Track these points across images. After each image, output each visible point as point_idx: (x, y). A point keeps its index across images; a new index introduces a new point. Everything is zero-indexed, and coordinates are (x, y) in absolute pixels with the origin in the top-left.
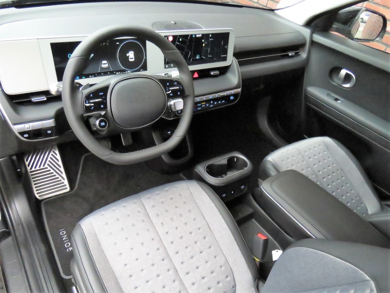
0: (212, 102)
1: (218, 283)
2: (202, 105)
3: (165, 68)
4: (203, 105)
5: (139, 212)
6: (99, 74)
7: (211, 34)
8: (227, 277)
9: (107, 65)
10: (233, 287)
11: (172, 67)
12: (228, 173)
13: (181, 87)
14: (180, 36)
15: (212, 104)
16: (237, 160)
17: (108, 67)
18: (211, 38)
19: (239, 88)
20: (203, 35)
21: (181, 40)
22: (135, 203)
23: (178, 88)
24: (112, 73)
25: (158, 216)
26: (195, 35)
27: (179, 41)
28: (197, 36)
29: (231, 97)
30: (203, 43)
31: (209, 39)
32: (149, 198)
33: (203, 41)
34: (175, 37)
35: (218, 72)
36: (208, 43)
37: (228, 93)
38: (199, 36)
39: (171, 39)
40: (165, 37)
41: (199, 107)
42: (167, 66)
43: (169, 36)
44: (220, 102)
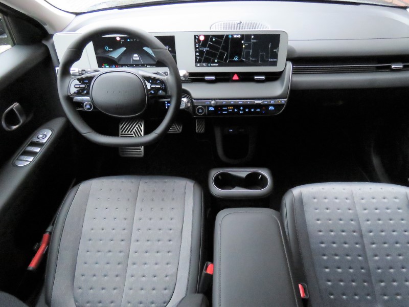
0: (241, 108)
1: (154, 289)
2: (228, 109)
3: (197, 66)
4: (230, 109)
5: (130, 191)
6: (132, 66)
7: (253, 35)
8: (165, 289)
9: (138, 59)
10: (165, 303)
11: (204, 66)
12: (236, 188)
13: (164, 87)
14: (212, 35)
15: (242, 110)
16: (261, 177)
17: (139, 61)
18: (253, 39)
19: (285, 98)
20: (242, 36)
21: (214, 40)
22: (132, 182)
23: (159, 86)
24: (143, 65)
25: (143, 201)
26: (232, 35)
27: (211, 41)
28: (235, 36)
30: (242, 44)
31: (250, 41)
32: (146, 182)
33: (243, 42)
34: (207, 37)
35: (263, 77)
36: (249, 45)
37: (266, 102)
38: (238, 37)
39: (202, 38)
40: (195, 36)
41: (225, 110)
42: (199, 65)
43: (200, 35)
44: (252, 110)
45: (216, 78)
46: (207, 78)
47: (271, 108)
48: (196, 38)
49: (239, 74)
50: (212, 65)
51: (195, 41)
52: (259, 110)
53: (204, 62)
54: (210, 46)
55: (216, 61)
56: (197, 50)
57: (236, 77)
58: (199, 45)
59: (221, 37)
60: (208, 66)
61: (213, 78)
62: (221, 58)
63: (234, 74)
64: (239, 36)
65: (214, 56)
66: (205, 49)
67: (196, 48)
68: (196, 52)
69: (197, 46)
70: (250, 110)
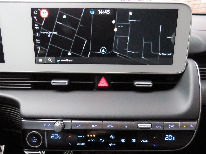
2: (87, 138)
3: (37, 62)
4: (90, 138)
7: (132, 10)
11: (50, 63)
14: (62, 10)
15: (113, 141)
18: (132, 18)
19: (195, 120)
20: (113, 11)
21: (65, 17)
26: (96, 10)
27: (61, 19)
28: (101, 12)
29: (168, 136)
30: (114, 26)
31: (127, 20)
33: (114, 22)
34: (52, 12)
35: (149, 84)
36: (126, 27)
37: (159, 125)
38: (106, 12)
39: (44, 14)
40: (33, 10)
41: (81, 140)
42: (40, 60)
43: (41, 9)
44: (134, 141)
45: (70, 83)
46: (55, 82)
47: (169, 137)
48: (35, 13)
49: (108, 77)
50: (62, 60)
51: (33, 19)
52: (146, 141)
53: (49, 56)
54: (58, 28)
55: (69, 54)
56: (37, 34)
57: (103, 83)
58: (40, 26)
59: (77, 12)
60: (57, 63)
61: (65, 82)
62: (77, 48)
63: (100, 76)
64: (108, 12)
65: (67, 46)
66: (50, 34)
67: (35, 31)
68: (35, 38)
69: (37, 28)
70: (128, 141)
